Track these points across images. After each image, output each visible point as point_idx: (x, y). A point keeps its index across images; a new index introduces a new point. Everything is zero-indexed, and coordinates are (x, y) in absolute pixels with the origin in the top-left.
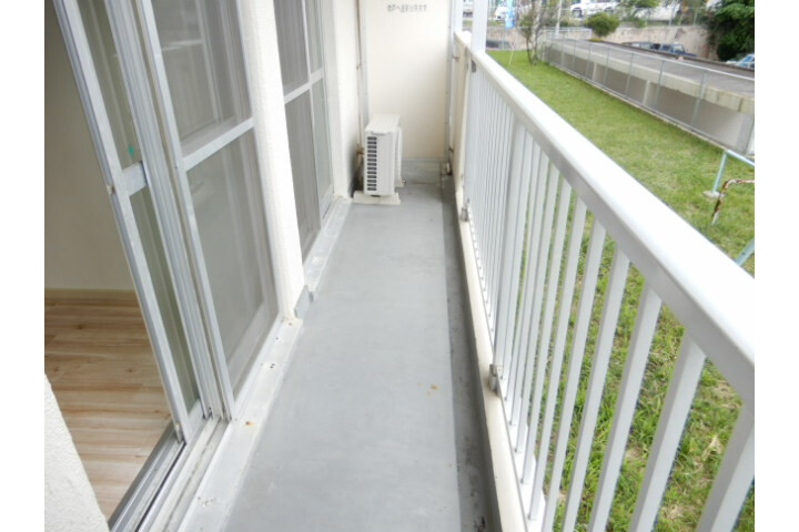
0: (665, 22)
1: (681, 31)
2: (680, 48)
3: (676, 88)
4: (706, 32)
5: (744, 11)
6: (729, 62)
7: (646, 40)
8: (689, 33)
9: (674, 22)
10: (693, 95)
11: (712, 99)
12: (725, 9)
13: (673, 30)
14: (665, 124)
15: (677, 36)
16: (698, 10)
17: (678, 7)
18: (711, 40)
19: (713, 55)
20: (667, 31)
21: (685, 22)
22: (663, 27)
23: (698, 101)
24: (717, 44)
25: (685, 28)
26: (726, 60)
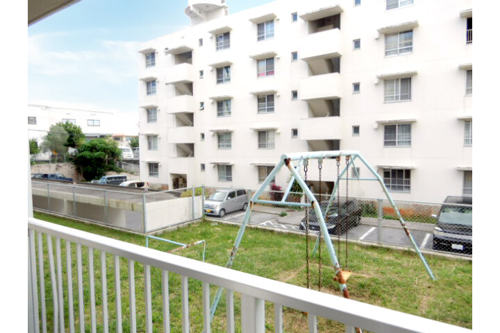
0: (47, 162)
1: (58, 166)
2: (60, 175)
3: (87, 202)
4: (73, 166)
5: (91, 155)
6: (92, 182)
7: (37, 172)
8: (64, 167)
9: (53, 161)
10: (100, 204)
11: (114, 205)
12: (81, 154)
13: (53, 166)
14: (87, 224)
15: (57, 169)
16: (65, 155)
17: (51, 153)
18: (78, 170)
19: (81, 178)
20: (50, 166)
21: (59, 161)
22: (47, 164)
23: (106, 208)
24: (82, 172)
25: (60, 164)
26: (90, 180)
